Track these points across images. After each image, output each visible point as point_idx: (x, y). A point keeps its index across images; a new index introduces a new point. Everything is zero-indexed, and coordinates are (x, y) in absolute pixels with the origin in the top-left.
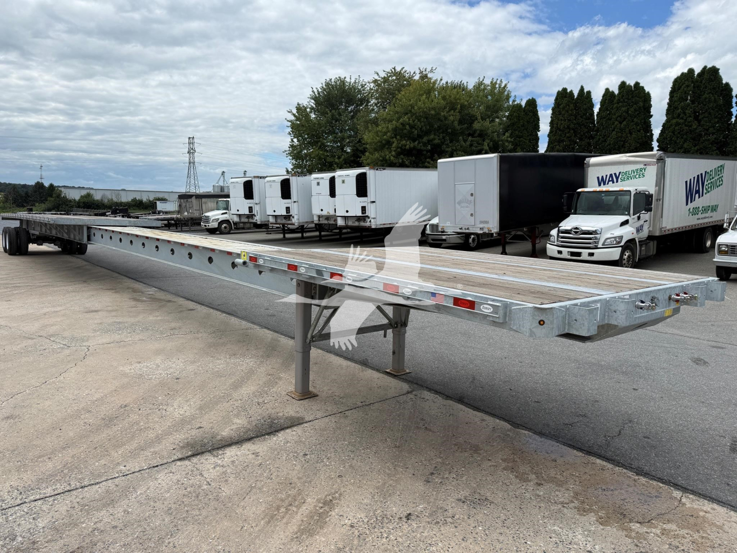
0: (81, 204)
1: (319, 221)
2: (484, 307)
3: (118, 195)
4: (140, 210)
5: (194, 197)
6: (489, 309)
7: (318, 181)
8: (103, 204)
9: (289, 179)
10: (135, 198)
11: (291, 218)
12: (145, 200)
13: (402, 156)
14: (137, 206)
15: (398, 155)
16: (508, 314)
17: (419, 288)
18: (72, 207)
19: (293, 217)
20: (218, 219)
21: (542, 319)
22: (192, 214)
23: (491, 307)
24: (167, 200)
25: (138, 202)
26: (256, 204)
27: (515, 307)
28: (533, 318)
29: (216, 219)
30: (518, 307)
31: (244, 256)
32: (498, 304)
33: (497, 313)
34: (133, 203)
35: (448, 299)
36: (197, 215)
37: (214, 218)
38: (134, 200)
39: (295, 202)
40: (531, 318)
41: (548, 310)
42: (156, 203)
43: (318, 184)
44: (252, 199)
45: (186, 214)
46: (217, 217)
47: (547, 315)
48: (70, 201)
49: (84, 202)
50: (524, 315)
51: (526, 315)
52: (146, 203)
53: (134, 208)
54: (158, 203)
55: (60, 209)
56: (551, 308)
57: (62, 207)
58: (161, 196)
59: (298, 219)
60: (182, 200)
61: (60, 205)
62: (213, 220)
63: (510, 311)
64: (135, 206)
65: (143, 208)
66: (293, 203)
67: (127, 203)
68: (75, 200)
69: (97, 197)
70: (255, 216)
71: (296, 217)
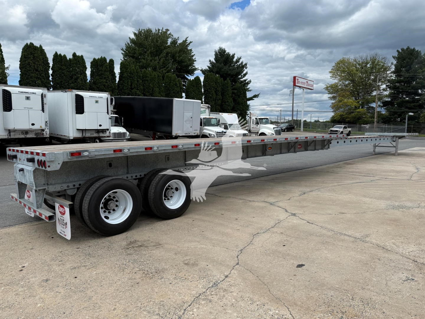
1: (10, 136)
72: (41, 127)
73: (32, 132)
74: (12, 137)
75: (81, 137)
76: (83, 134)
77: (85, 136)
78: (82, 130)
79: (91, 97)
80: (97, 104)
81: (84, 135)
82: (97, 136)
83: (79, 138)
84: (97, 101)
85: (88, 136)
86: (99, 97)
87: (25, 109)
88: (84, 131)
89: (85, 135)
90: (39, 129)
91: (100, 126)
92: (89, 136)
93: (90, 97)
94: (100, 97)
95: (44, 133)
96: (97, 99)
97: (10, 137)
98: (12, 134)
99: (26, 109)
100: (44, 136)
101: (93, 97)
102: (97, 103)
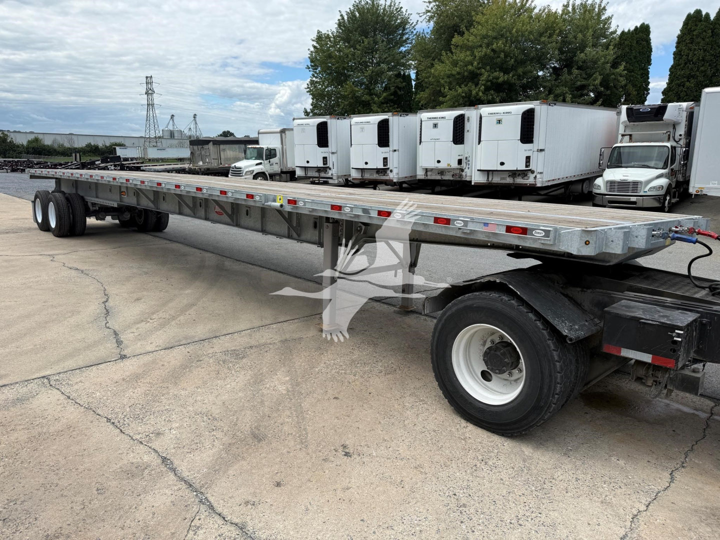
0: (31, 150)
1: (427, 176)
2: (536, 233)
3: (70, 140)
4: (97, 156)
5: (211, 143)
6: (540, 233)
7: (435, 122)
8: (55, 150)
9: (388, 119)
10: (90, 144)
11: (389, 172)
12: (100, 145)
13: (492, 92)
14: (93, 152)
15: (487, 89)
16: (557, 237)
17: (471, 219)
18: (21, 153)
19: (391, 171)
20: (253, 171)
21: (587, 239)
22: (209, 164)
23: (543, 232)
24: (125, 146)
25: (94, 148)
26: (333, 153)
27: (564, 231)
28: (581, 239)
29: (250, 171)
30: (567, 231)
31: (280, 199)
32: (550, 229)
33: (548, 237)
34: (89, 149)
35: (500, 227)
36: (216, 165)
37: (247, 170)
38: (89, 145)
39: (395, 151)
40: (579, 239)
41: (593, 233)
42: (115, 149)
43: (435, 126)
44: (327, 146)
45: (201, 163)
46: (251, 169)
47: (592, 236)
48: (18, 146)
49: (33, 148)
50: (573, 237)
51: (575, 237)
52: (102, 149)
53: (89, 154)
54: (117, 148)
55: (7, 155)
56: (596, 231)
57: (9, 153)
58: (118, 141)
59: (398, 174)
60: (196, 147)
61: (6, 150)
62: (247, 172)
63: (560, 234)
64: (90, 152)
65: (99, 154)
66: (391, 153)
67: (82, 148)
68: (23, 145)
69: (48, 142)
70: (330, 169)
71: (395, 171)
72: (449, 165)
73: (449, 172)
74: (429, 177)
75: (486, 182)
76: (488, 178)
77: (492, 181)
78: (488, 171)
79: (491, 115)
80: (499, 125)
81: (490, 179)
82: (511, 182)
83: (482, 184)
84: (499, 121)
85: (497, 182)
86: (504, 113)
87: (431, 141)
88: (491, 173)
89: (492, 179)
90: (457, 169)
91: (502, 164)
92: (499, 182)
93: (489, 115)
94: (507, 113)
95: (464, 174)
96: (499, 117)
97: (426, 178)
98: (429, 173)
99: (433, 140)
100: (463, 179)
101: (495, 114)
102: (499, 123)
